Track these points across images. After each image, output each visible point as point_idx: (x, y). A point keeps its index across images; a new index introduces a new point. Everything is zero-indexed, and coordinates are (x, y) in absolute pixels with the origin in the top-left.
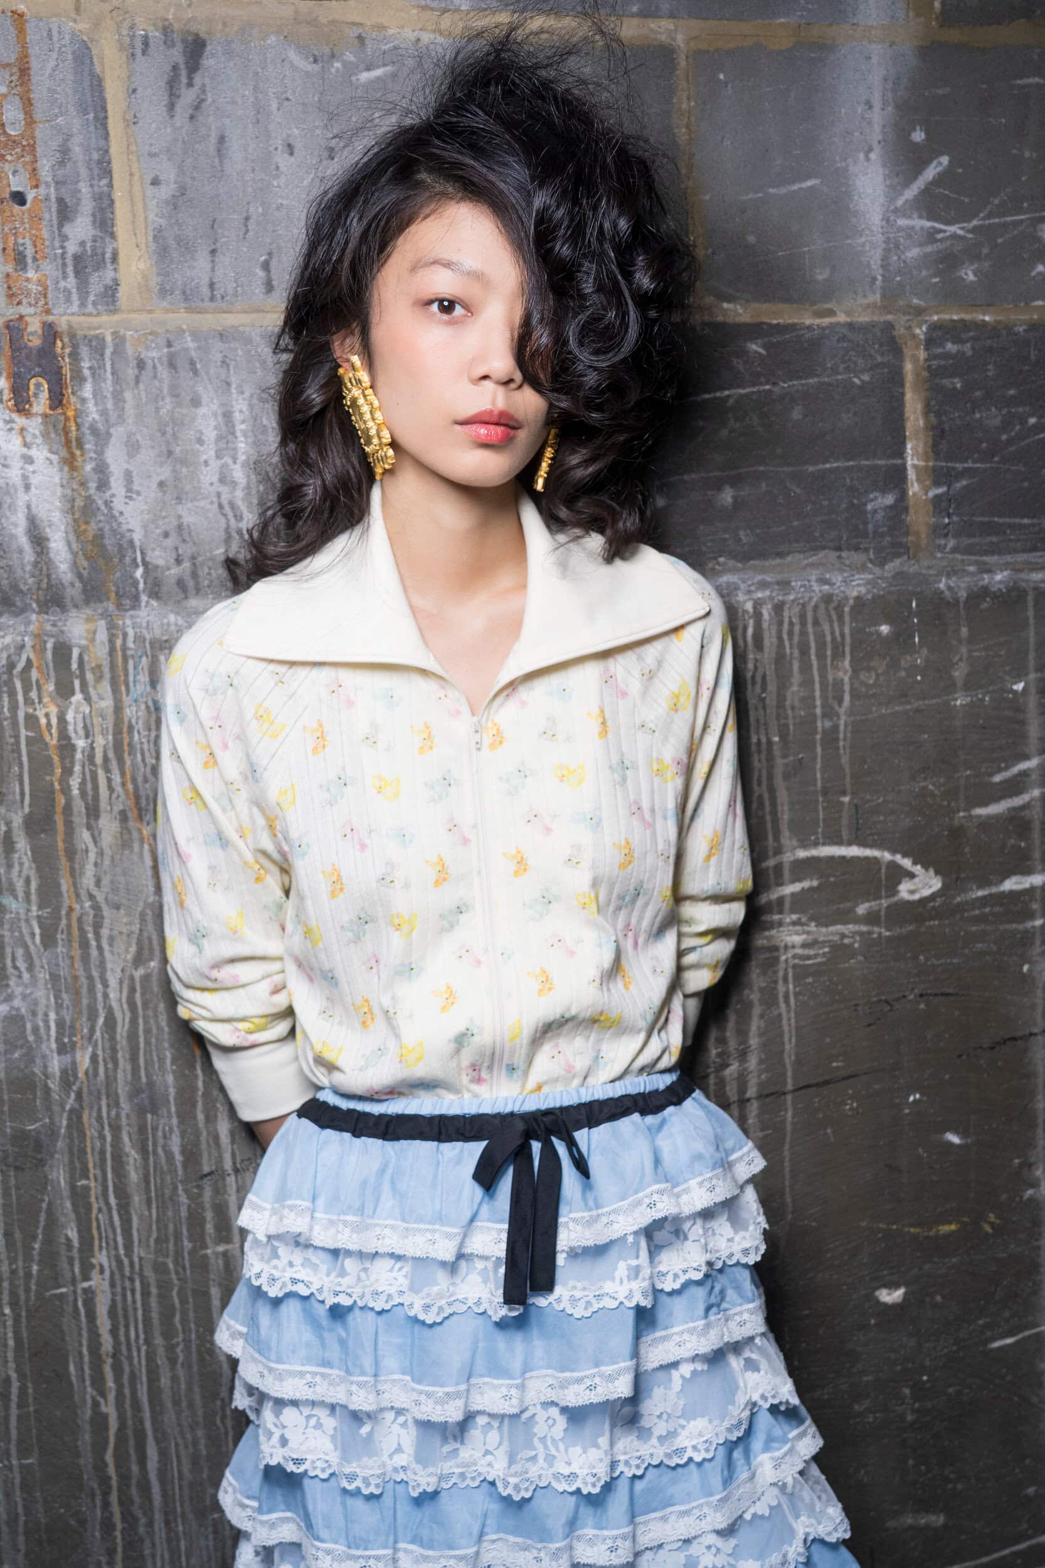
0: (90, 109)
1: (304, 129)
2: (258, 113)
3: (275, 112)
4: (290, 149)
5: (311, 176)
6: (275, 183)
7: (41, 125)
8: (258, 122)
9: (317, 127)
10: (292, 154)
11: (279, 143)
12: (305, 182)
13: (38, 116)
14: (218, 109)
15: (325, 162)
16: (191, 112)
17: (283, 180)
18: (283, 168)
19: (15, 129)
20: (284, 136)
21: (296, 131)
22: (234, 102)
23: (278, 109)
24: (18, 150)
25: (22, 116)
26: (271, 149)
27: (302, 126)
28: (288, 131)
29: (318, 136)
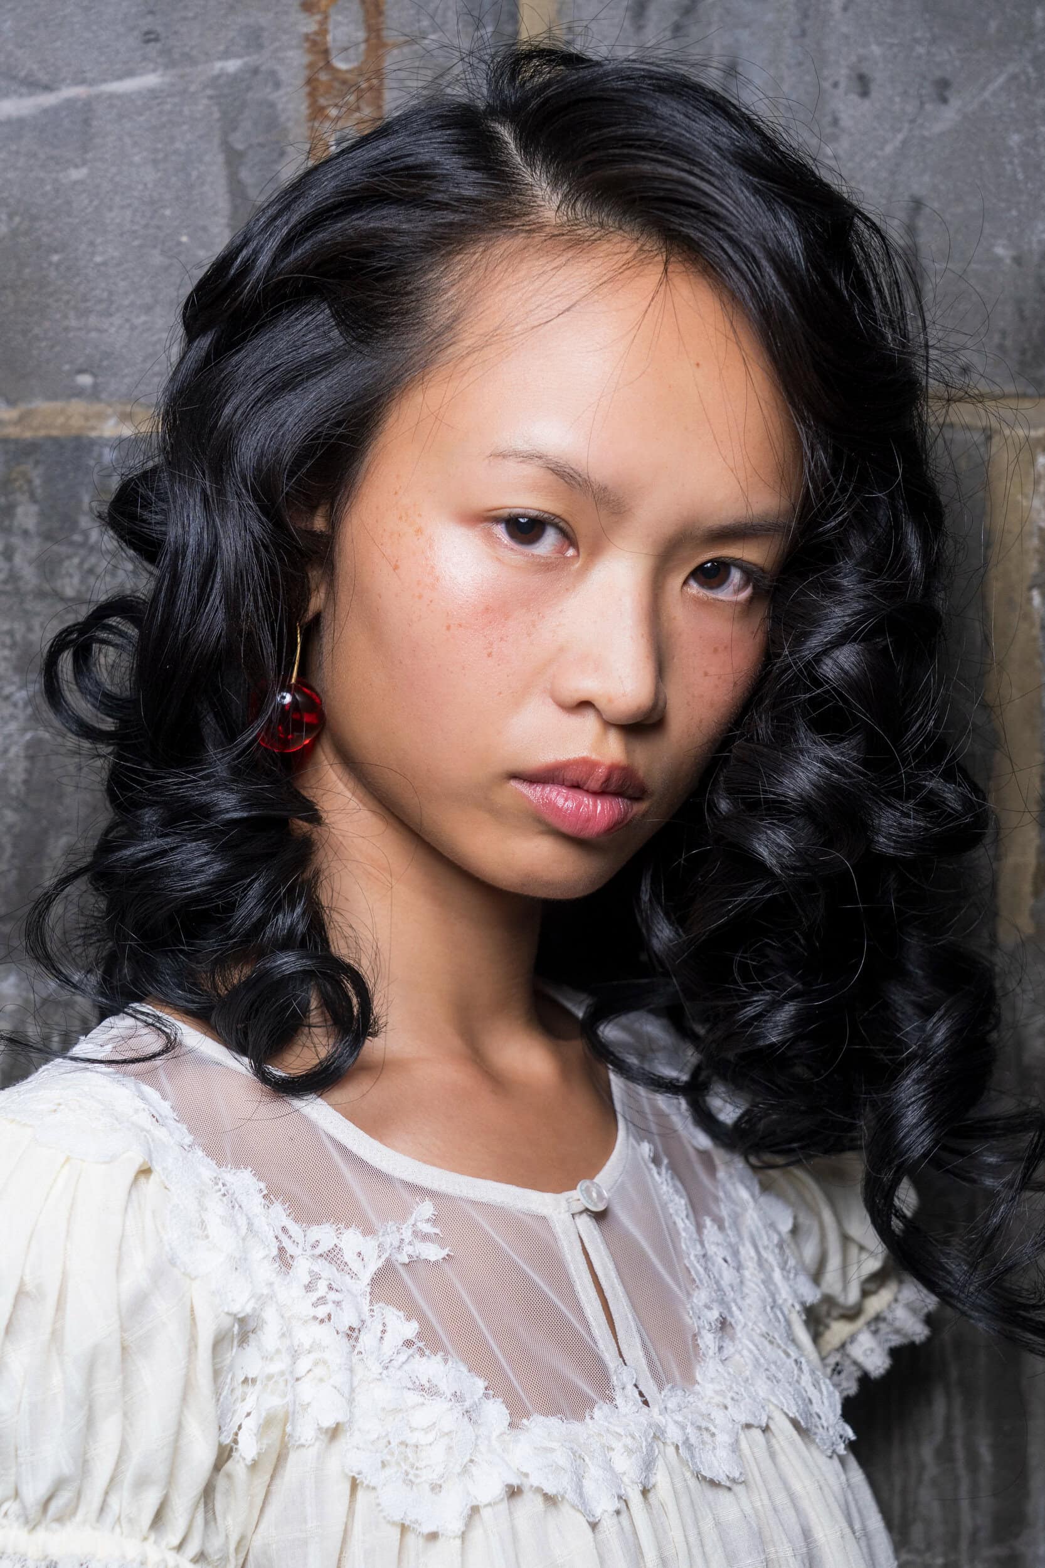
0: (487, 19)
1: (892, 46)
2: (806, 16)
3: (839, 16)
4: (863, 84)
5: (900, 137)
6: (829, 151)
7: (395, 52)
8: (804, 33)
9: (917, 41)
10: (865, 93)
11: (842, 73)
12: (889, 149)
13: (391, 35)
14: (727, 11)
15: (929, 107)
16: (676, 17)
17: (845, 143)
18: (846, 121)
19: (347, 60)
20: (854, 58)
21: (876, 50)
23: (845, 9)
24: (351, 98)
25: (361, 35)
26: (827, 85)
27: (888, 40)
28: (861, 51)
29: (919, 57)
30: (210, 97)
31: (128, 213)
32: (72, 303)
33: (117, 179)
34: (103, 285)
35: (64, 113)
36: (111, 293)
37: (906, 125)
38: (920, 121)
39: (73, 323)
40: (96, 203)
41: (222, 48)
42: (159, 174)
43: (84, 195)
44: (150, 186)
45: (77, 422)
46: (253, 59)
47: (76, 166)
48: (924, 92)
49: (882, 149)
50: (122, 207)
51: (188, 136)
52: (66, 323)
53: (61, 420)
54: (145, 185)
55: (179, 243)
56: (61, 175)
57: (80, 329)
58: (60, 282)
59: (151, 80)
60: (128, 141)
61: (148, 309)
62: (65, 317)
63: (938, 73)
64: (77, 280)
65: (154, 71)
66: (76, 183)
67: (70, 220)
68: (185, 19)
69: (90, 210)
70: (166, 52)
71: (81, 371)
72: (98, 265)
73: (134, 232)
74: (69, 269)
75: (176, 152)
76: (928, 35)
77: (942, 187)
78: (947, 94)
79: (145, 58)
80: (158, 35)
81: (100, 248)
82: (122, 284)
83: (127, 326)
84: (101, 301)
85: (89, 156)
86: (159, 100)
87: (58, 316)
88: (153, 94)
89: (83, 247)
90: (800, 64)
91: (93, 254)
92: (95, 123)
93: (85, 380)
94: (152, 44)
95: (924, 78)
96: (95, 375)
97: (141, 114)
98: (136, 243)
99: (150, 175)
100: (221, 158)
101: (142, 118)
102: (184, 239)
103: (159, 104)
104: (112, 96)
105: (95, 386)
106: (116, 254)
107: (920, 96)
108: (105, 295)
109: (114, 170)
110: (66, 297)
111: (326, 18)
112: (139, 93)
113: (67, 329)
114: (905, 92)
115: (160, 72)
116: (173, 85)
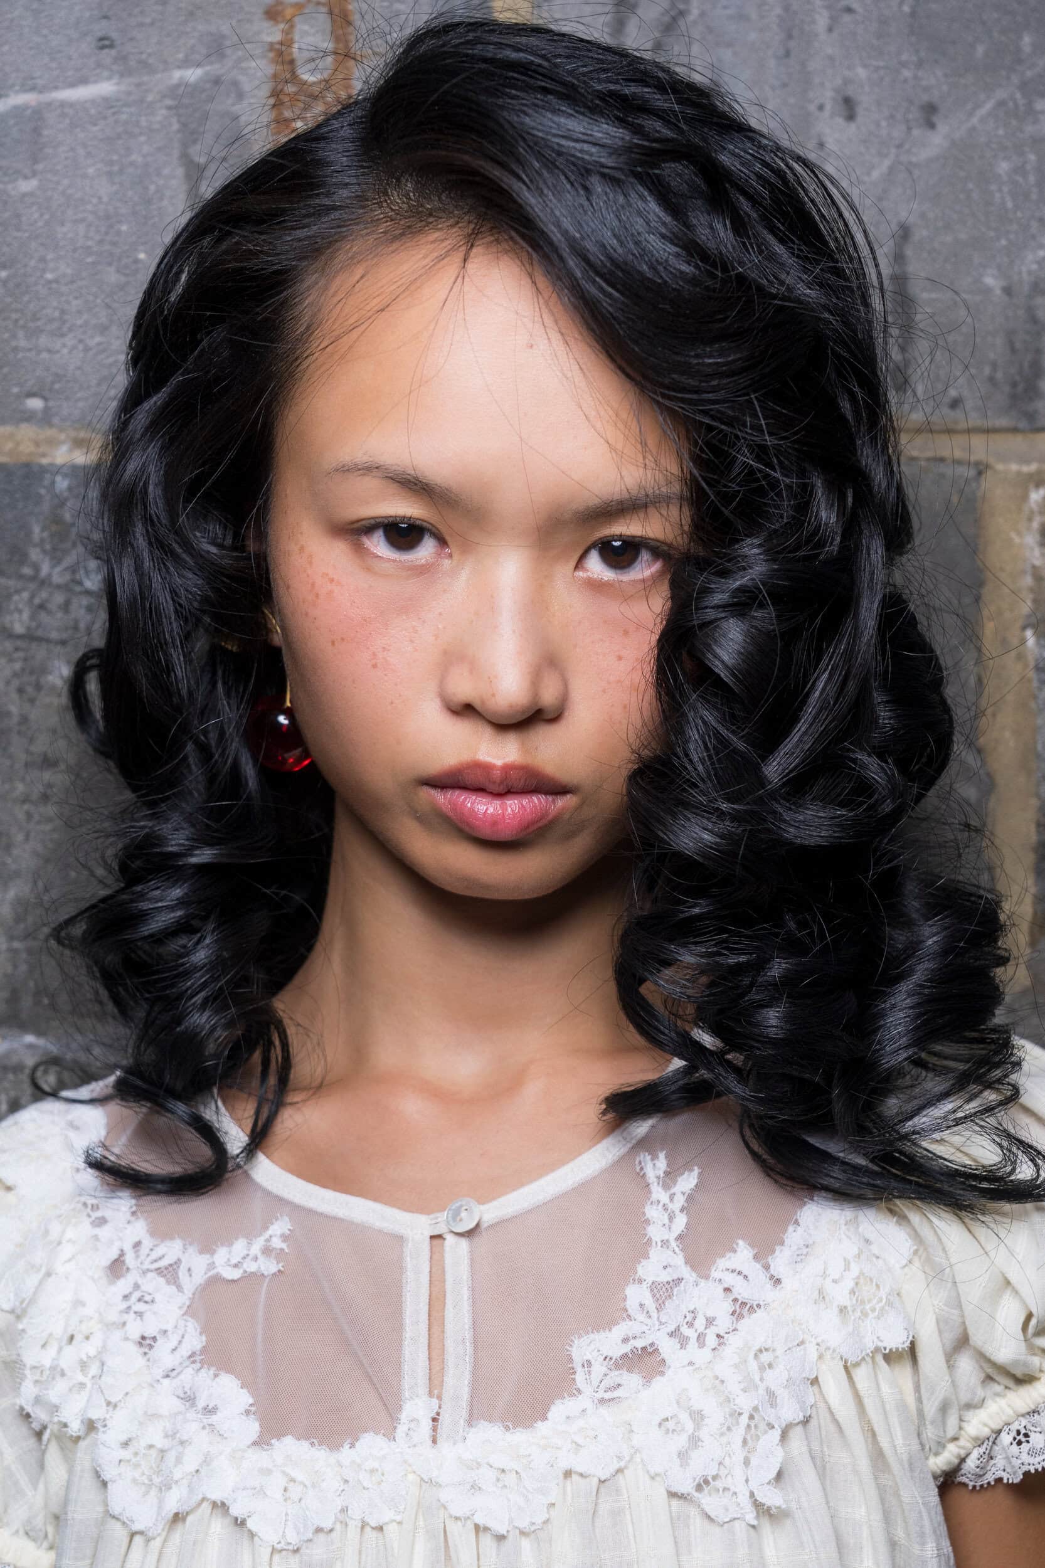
1: (878, 69)
2: (790, 37)
3: (823, 36)
4: (849, 108)
5: (887, 163)
8: (788, 54)
9: (903, 64)
10: (851, 117)
11: (828, 96)
12: (875, 174)
14: (710, 30)
15: (916, 132)
16: (657, 33)
18: (833, 145)
19: (314, 71)
20: (839, 81)
21: (862, 73)
22: (742, 17)
23: (830, 30)
25: (328, 45)
26: (812, 108)
27: (875, 63)
28: (847, 73)
29: (906, 81)
30: (169, 108)
31: (82, 228)
32: (21, 322)
33: (69, 191)
34: (55, 304)
35: (12, 122)
36: (63, 312)
37: (893, 151)
38: (907, 146)
39: (23, 343)
40: (47, 217)
41: (181, 56)
42: (115, 188)
43: (35, 208)
44: (105, 199)
45: (27, 448)
46: (214, 68)
47: (26, 178)
48: (911, 116)
49: (869, 174)
50: (76, 222)
51: (146, 149)
52: (14, 343)
53: (9, 445)
54: (100, 198)
55: (136, 261)
56: (10, 187)
57: (30, 350)
58: (9, 300)
59: (105, 88)
60: (81, 152)
61: (104, 329)
62: (14, 336)
63: (925, 98)
64: (26, 298)
65: (109, 78)
66: (24, 195)
67: (19, 234)
68: (141, 25)
69: (40, 224)
70: (123, 58)
71: (31, 395)
72: (50, 282)
73: (89, 247)
74: (18, 286)
75: (132, 164)
76: (914, 58)
77: (931, 215)
78: (935, 119)
79: (99, 65)
80: (113, 41)
81: (51, 265)
82: (75, 302)
83: (81, 347)
84: (51, 320)
85: (40, 167)
86: (113, 110)
87: (6, 335)
88: (107, 103)
89: (33, 263)
90: (784, 85)
91: (44, 271)
92: (45, 132)
93: (35, 404)
94: (106, 51)
95: (911, 102)
96: (45, 399)
97: (95, 125)
98: (89, 260)
99: (105, 189)
100: (180, 171)
101: (95, 129)
102: (142, 256)
103: (114, 114)
104: (63, 104)
105: (46, 410)
106: (69, 271)
107: (908, 121)
108: (57, 314)
109: (66, 182)
110: (14, 316)
111: (292, 27)
112: (93, 102)
113: (15, 349)
114: (892, 117)
115: (114, 81)
116: (129, 93)
